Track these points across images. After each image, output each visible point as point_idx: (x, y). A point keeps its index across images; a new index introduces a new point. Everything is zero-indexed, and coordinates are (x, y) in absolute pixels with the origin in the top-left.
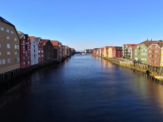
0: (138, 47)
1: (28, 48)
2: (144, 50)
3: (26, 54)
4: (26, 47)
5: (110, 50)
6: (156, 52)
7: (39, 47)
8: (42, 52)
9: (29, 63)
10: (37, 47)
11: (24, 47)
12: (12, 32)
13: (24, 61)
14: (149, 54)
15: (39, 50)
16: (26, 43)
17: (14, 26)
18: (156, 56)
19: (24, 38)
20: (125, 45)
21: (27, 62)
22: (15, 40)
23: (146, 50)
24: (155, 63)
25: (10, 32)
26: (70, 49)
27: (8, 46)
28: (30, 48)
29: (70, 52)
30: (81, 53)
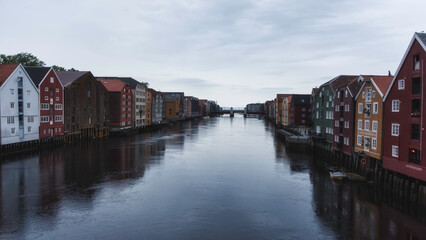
2: (330, 104)
6: (346, 108)
7: (43, 94)
14: (335, 116)
30: (231, 113)
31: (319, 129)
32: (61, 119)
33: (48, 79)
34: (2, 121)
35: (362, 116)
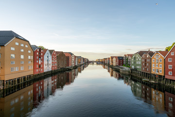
0: (134, 57)
1: (42, 58)
2: (138, 59)
3: (40, 63)
5: (114, 59)
6: (148, 60)
7: (53, 57)
8: (56, 61)
9: (42, 70)
10: (50, 58)
11: (37, 57)
12: (26, 46)
13: (37, 69)
14: (142, 63)
17: (28, 42)
18: (147, 64)
19: (38, 50)
20: (125, 55)
22: (29, 52)
23: (140, 59)
24: (147, 70)
25: (25, 46)
26: (83, 59)
27: (22, 57)
30: (92, 62)
31: (133, 67)
32: (56, 64)
33: (53, 53)
34: (44, 65)
35: (155, 63)
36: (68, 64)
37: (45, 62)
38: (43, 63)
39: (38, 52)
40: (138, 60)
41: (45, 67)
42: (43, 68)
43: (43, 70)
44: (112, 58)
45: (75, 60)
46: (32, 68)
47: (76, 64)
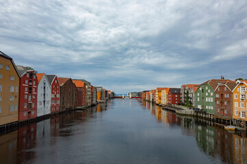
0: (201, 89)
1: (34, 90)
2: (209, 94)
3: (30, 99)
4: (30, 89)
5: (164, 94)
6: (226, 96)
7: (53, 89)
8: (58, 96)
9: (33, 113)
10: (49, 91)
11: (26, 89)
12: (7, 68)
13: (25, 110)
14: (216, 99)
15: (52, 93)
16: (30, 84)
17: (11, 59)
18: (226, 103)
19: (28, 76)
20: (184, 86)
21: (29, 113)
23: (212, 94)
24: (226, 112)
25: (4, 67)
26: (106, 92)
28: (36, 91)
29: (106, 96)
30: (123, 98)
31: (200, 107)
32: (58, 102)
33: (54, 81)
34: (38, 104)
35: (238, 101)
36: (80, 102)
37: (40, 98)
38: (35, 101)
39: (27, 78)
40: (209, 96)
41: (39, 107)
42: (35, 109)
43: (36, 113)
44: (160, 90)
45: (92, 94)
46: (17, 109)
47: (94, 102)
